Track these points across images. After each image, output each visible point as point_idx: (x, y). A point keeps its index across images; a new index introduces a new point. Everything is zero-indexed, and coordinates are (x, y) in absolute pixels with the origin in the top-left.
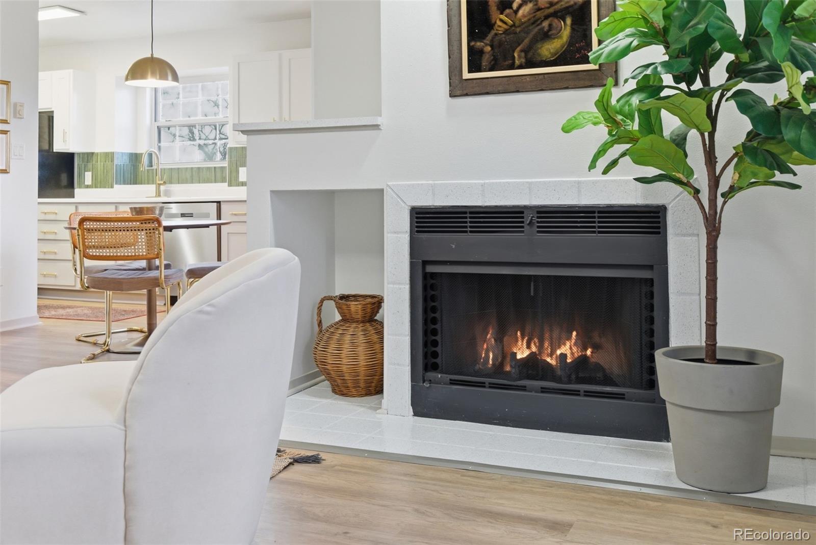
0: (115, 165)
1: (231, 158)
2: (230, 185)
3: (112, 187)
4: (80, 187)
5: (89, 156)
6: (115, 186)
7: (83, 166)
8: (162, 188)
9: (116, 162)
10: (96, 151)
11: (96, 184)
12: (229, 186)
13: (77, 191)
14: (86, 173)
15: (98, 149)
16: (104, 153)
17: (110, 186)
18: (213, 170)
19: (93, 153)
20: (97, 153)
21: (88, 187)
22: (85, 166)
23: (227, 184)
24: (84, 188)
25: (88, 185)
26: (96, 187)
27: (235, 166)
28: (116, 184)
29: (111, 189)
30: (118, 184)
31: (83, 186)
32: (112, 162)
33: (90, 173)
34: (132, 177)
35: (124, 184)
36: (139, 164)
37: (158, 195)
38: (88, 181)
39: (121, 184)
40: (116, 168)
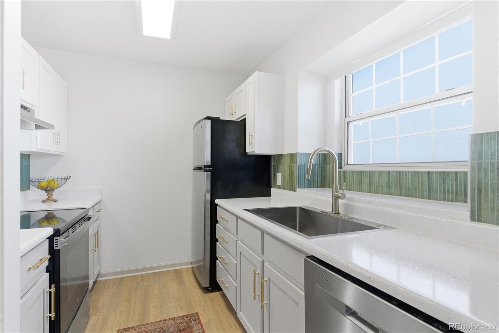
0: (297, 167)
2: (477, 218)
3: (295, 191)
4: (275, 187)
5: (280, 158)
6: (298, 189)
7: (276, 167)
8: (341, 201)
9: (298, 163)
10: (285, 153)
11: (288, 186)
13: (272, 190)
14: (278, 174)
15: (286, 151)
16: (290, 154)
17: (294, 189)
19: (282, 155)
21: (279, 187)
22: (278, 167)
24: (277, 188)
26: (284, 189)
28: (298, 188)
29: (294, 193)
30: (301, 188)
31: (276, 186)
32: (295, 163)
33: (281, 174)
34: (319, 179)
35: (308, 187)
36: (328, 166)
37: (336, 211)
38: (279, 183)
39: (304, 188)
40: (299, 171)
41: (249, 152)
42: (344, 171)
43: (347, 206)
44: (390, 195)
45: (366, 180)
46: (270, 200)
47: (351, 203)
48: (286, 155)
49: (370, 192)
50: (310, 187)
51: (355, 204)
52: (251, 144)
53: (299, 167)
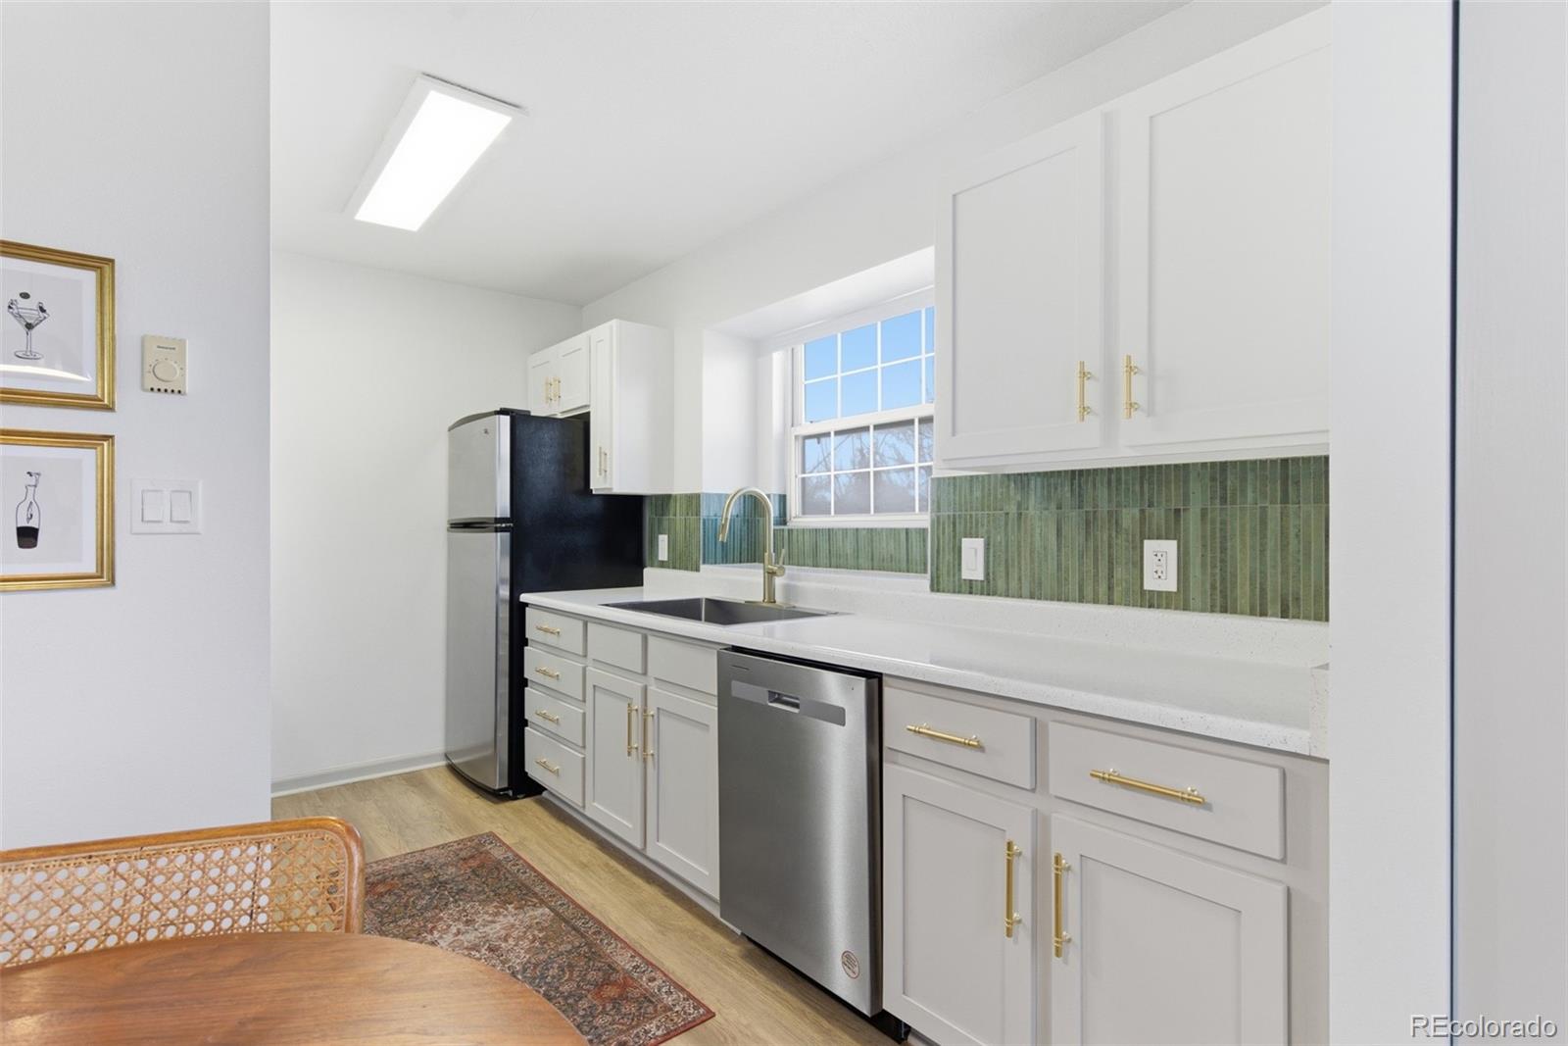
0: (701, 521)
1: (939, 511)
2: (936, 587)
3: (698, 570)
4: (652, 566)
5: (664, 501)
6: (703, 567)
7: (656, 522)
8: (778, 582)
9: (704, 513)
10: (674, 491)
11: (682, 560)
12: (932, 590)
13: (648, 572)
14: (660, 537)
15: (679, 488)
16: (686, 495)
17: (694, 567)
18: (903, 536)
19: (669, 497)
20: (676, 496)
21: (662, 565)
22: (660, 522)
23: (925, 582)
24: (658, 567)
25: (663, 562)
26: (674, 568)
27: (948, 530)
28: (704, 563)
29: (695, 574)
30: (708, 563)
31: (656, 564)
32: (698, 513)
33: (666, 537)
34: (744, 545)
35: (723, 563)
36: (761, 519)
37: (769, 598)
38: (663, 554)
39: (715, 563)
40: (704, 529)
41: (596, 490)
42: (789, 530)
43: (788, 589)
44: (858, 569)
45: (823, 546)
46: (642, 591)
47: (793, 583)
48: (678, 498)
49: (830, 567)
50: (726, 563)
51: (799, 584)
52: (603, 472)
53: (704, 520)
